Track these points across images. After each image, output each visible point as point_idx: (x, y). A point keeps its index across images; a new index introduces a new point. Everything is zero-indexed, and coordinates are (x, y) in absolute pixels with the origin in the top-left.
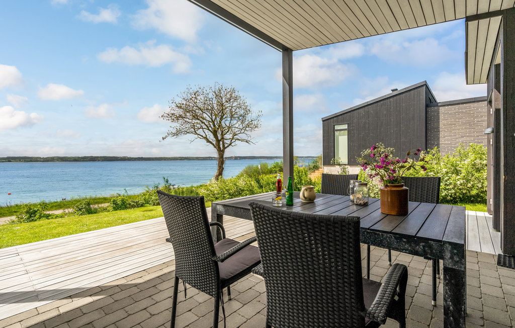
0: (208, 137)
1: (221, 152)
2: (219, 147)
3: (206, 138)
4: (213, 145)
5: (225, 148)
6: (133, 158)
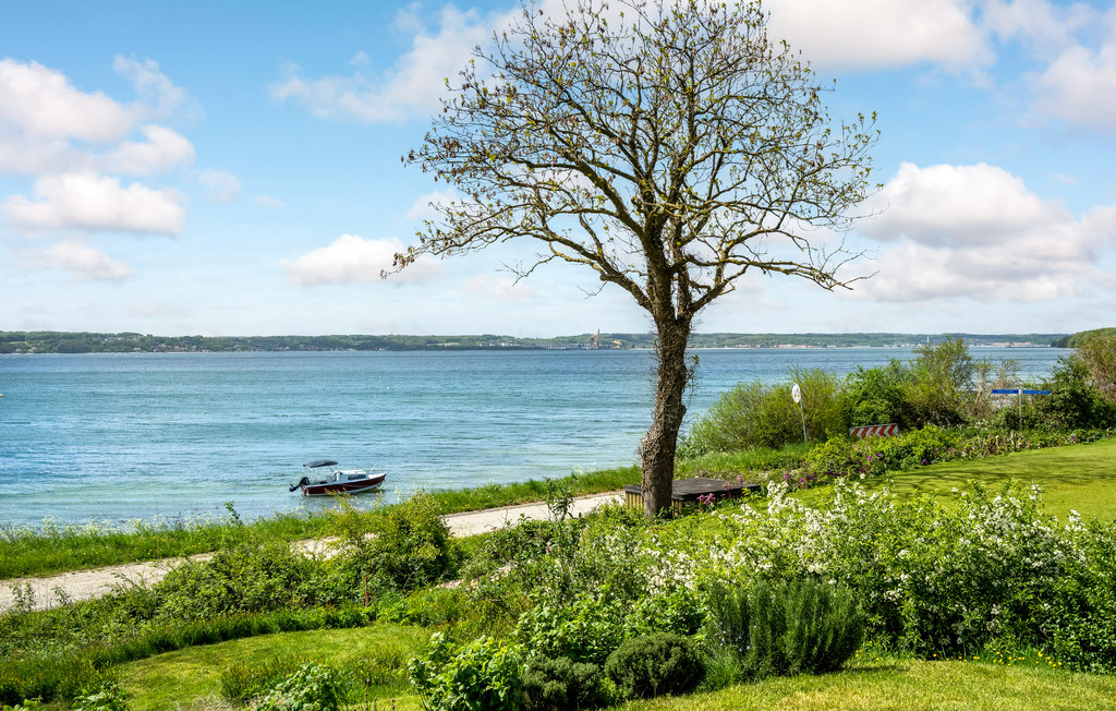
0: (608, 251)
1: (674, 329)
2: (667, 306)
3: (597, 258)
4: (636, 292)
5: (692, 307)
6: (162, 340)
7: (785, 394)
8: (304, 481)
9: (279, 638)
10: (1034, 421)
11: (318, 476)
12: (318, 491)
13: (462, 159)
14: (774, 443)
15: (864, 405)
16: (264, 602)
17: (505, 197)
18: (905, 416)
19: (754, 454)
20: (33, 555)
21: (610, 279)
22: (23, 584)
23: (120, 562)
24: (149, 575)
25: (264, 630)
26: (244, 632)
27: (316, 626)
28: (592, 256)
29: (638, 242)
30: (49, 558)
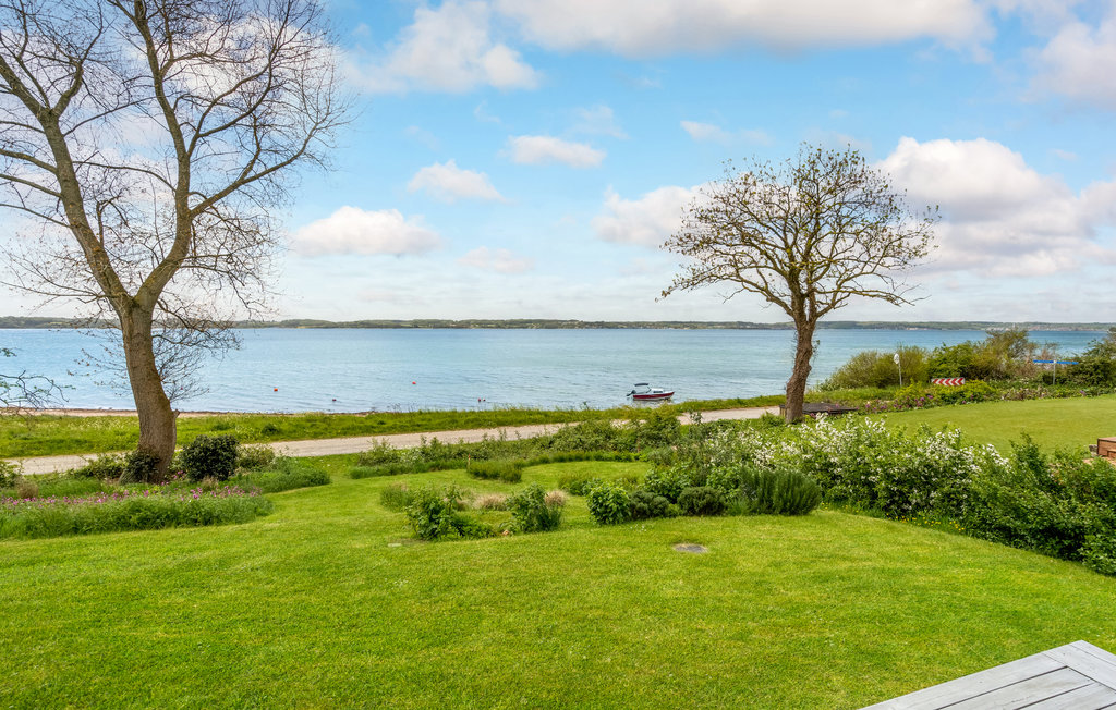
0: (771, 287)
1: (806, 325)
2: (802, 314)
3: (765, 290)
5: (816, 315)
7: (890, 358)
8: (633, 392)
9: (594, 463)
10: (1065, 380)
11: (641, 390)
12: (638, 397)
13: (691, 245)
14: (882, 385)
15: (943, 366)
16: (596, 446)
17: (719, 261)
18: (971, 372)
19: (868, 391)
20: (514, 417)
21: (772, 300)
22: (502, 429)
23: (547, 422)
24: (552, 430)
25: (588, 459)
26: (579, 459)
27: (610, 459)
28: (762, 290)
29: (785, 282)
30: (520, 419)
